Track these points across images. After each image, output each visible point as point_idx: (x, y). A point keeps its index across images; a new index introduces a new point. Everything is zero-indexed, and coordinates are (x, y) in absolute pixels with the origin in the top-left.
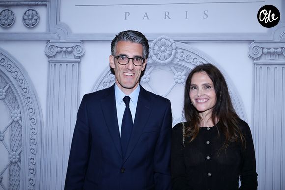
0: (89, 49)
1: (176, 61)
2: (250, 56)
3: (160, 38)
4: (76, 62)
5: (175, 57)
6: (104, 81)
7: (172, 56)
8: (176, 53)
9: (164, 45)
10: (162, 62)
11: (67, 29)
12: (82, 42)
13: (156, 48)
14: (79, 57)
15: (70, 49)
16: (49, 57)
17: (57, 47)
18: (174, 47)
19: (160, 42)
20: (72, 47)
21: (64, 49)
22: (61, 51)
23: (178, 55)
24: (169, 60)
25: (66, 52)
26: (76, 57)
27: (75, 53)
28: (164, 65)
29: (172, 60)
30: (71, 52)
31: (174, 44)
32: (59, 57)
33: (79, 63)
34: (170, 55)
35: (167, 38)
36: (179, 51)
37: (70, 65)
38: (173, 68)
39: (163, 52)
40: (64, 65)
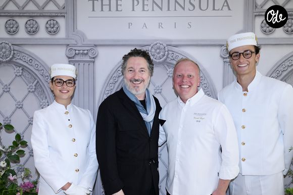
0: (101, 51)
1: (168, 60)
2: (221, 57)
3: (156, 43)
4: (91, 61)
5: (167, 57)
6: (114, 76)
7: (165, 57)
8: (168, 54)
9: (159, 48)
10: (158, 61)
11: (83, 36)
12: (96, 46)
13: (153, 50)
14: (94, 58)
15: (86, 52)
16: (69, 58)
17: (76, 50)
18: (166, 50)
19: (156, 46)
20: (87, 50)
21: (81, 51)
22: (79, 53)
23: (170, 56)
24: (163, 59)
25: (83, 54)
26: (91, 58)
27: (90, 54)
28: (160, 63)
29: (166, 60)
30: (87, 54)
31: (166, 48)
32: (77, 58)
33: (94, 62)
34: (164, 55)
35: (161, 43)
36: (170, 52)
37: (87, 64)
38: (166, 66)
39: (159, 53)
40: (82, 64)
